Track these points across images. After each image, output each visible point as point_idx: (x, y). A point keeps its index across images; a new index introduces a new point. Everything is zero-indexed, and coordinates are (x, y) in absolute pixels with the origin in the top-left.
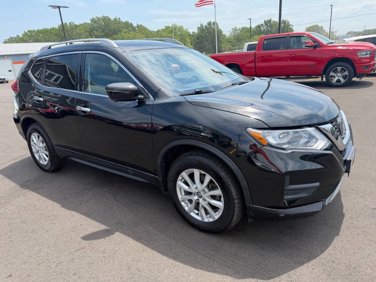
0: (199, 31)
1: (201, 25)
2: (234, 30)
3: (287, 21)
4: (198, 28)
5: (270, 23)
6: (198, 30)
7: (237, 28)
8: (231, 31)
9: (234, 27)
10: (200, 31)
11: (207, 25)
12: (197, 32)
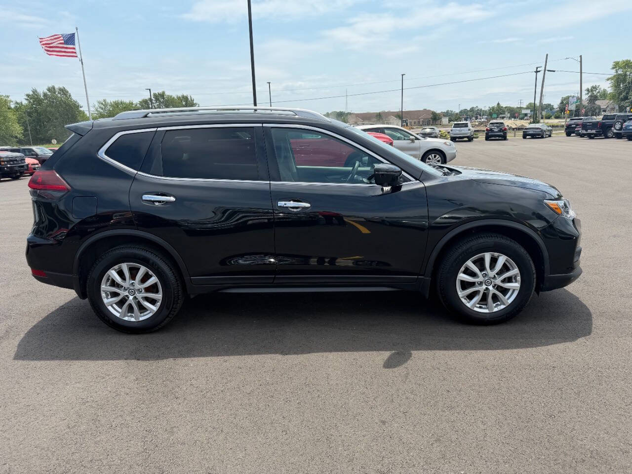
0: (30, 102)
1: (35, 92)
2: (102, 104)
3: (189, 98)
4: (28, 95)
5: (163, 98)
6: (27, 100)
7: (108, 101)
8: (97, 106)
9: (101, 100)
10: (32, 101)
11: (48, 92)
12: (25, 102)
